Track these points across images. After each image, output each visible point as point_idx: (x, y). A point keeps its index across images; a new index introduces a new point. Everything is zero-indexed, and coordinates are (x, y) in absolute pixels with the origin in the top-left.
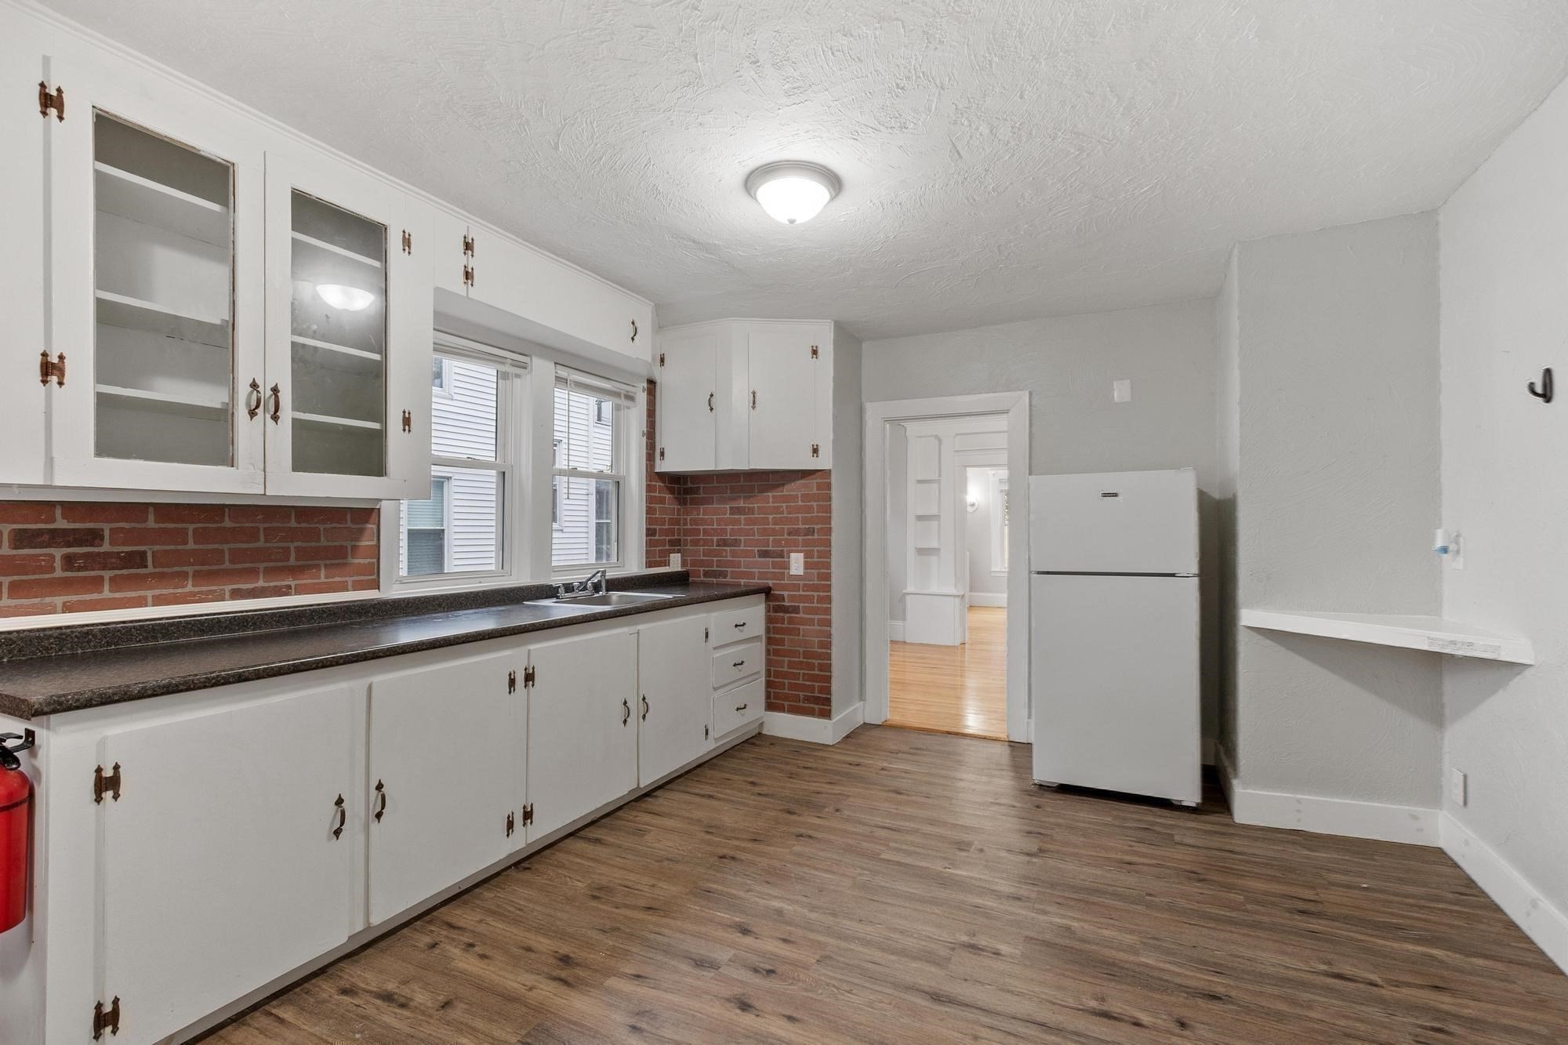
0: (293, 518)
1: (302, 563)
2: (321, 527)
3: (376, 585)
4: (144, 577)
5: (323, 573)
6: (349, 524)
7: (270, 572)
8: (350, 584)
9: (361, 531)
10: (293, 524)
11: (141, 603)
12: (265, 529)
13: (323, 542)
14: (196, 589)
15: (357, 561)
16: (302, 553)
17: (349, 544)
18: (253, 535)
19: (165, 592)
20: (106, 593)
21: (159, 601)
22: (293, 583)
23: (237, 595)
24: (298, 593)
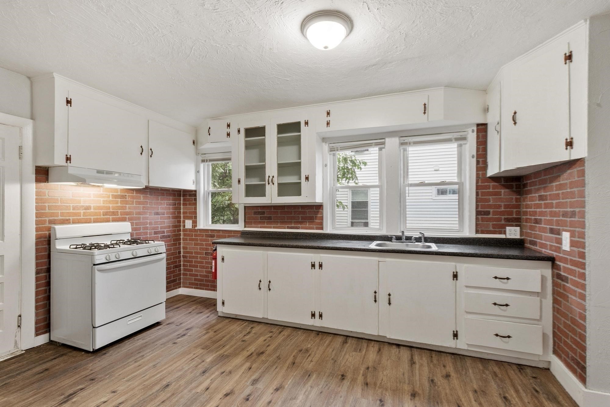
0: (300, 208)
1: (302, 221)
2: (307, 211)
3: (322, 228)
4: (272, 222)
5: (308, 224)
6: (315, 210)
7: (295, 223)
8: (315, 227)
9: (318, 212)
10: (300, 210)
11: (271, 228)
12: (294, 211)
13: (308, 215)
14: (280, 226)
15: (317, 221)
16: (302, 218)
17: (314, 216)
18: (291, 213)
19: (275, 226)
20: (266, 225)
21: (274, 228)
22: (300, 226)
23: (288, 228)
24: (301, 229)
